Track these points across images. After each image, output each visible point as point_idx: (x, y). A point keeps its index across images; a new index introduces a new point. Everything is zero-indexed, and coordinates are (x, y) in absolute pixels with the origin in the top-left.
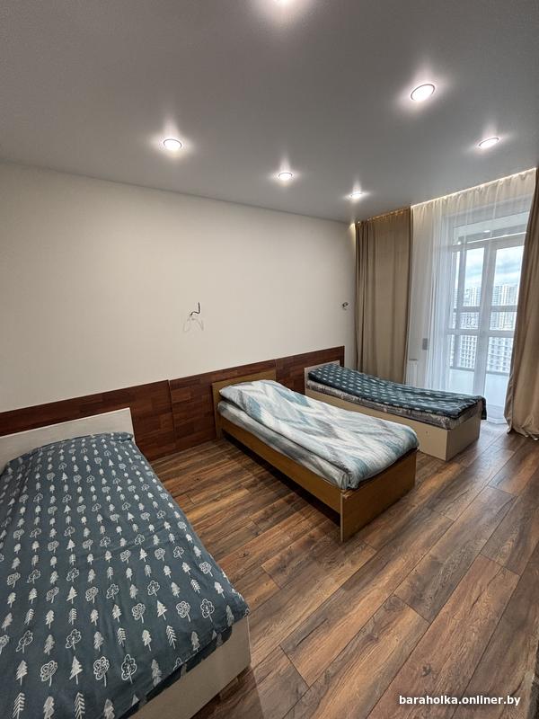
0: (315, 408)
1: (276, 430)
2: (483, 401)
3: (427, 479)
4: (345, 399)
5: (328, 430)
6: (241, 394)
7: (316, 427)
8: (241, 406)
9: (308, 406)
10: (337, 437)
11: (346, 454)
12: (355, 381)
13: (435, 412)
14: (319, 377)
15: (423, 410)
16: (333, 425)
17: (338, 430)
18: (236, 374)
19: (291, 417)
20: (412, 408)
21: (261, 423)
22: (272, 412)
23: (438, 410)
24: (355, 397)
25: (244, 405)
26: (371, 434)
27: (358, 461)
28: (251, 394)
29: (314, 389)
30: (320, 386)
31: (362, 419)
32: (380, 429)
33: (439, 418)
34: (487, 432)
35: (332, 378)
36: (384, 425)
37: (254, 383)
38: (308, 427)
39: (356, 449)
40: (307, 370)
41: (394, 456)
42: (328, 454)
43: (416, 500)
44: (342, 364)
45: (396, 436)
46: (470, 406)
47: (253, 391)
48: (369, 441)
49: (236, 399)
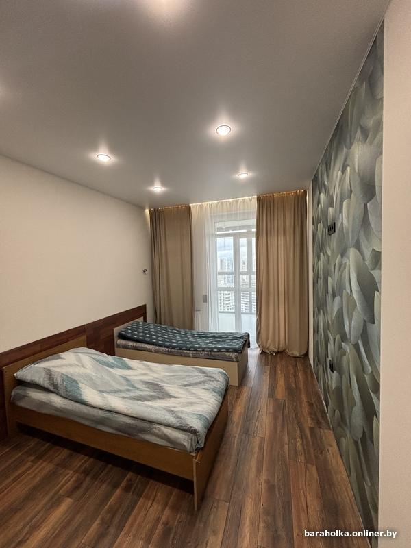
0: (140, 370)
1: (105, 407)
2: (249, 335)
4: (157, 352)
5: (159, 392)
6: (49, 373)
7: (147, 392)
8: (51, 388)
9: (130, 368)
10: (170, 396)
11: (187, 414)
12: (162, 333)
13: (228, 350)
14: (129, 335)
15: (219, 350)
16: (161, 384)
17: (169, 388)
18: (38, 348)
19: (117, 387)
20: (211, 350)
21: (83, 403)
22: (94, 385)
24: (165, 349)
25: (55, 386)
26: (197, 384)
27: (200, 417)
28: (64, 371)
29: (125, 347)
30: (131, 344)
31: (184, 371)
32: (202, 377)
33: (231, 354)
35: (141, 334)
36: (204, 372)
37: (63, 355)
38: (138, 393)
39: (192, 404)
40: (117, 330)
42: (171, 419)
44: (145, 320)
45: (216, 380)
47: (66, 366)
48: (198, 391)
49: (41, 379)
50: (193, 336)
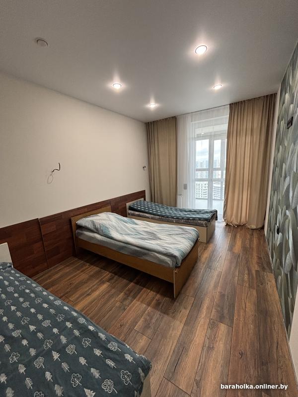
0: (142, 225)
1: (123, 241)
2: (216, 211)
3: (202, 253)
4: (152, 218)
5: (153, 236)
6: (93, 222)
7: (146, 236)
8: (95, 230)
9: (136, 224)
10: (161, 239)
11: (170, 248)
12: (156, 208)
13: (200, 219)
14: (135, 208)
15: (194, 219)
16: (155, 233)
17: (159, 235)
18: (86, 210)
19: (130, 232)
20: (188, 219)
21: (112, 238)
22: (117, 231)
23: (201, 218)
24: (157, 217)
25: (97, 229)
26: (177, 234)
27: (179, 250)
28: (101, 222)
29: (133, 215)
30: (137, 213)
31: (169, 227)
32: (180, 231)
33: (202, 222)
34: (218, 227)
35: (143, 207)
36: (182, 229)
37: (99, 214)
38: (142, 236)
39: (174, 244)
40: (128, 204)
41: (193, 244)
42: (161, 249)
43: (202, 265)
44: (145, 200)
45: (190, 233)
46: (214, 215)
47: (102, 220)
48: (178, 238)
49: (90, 226)
50: (176, 210)
